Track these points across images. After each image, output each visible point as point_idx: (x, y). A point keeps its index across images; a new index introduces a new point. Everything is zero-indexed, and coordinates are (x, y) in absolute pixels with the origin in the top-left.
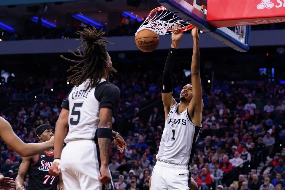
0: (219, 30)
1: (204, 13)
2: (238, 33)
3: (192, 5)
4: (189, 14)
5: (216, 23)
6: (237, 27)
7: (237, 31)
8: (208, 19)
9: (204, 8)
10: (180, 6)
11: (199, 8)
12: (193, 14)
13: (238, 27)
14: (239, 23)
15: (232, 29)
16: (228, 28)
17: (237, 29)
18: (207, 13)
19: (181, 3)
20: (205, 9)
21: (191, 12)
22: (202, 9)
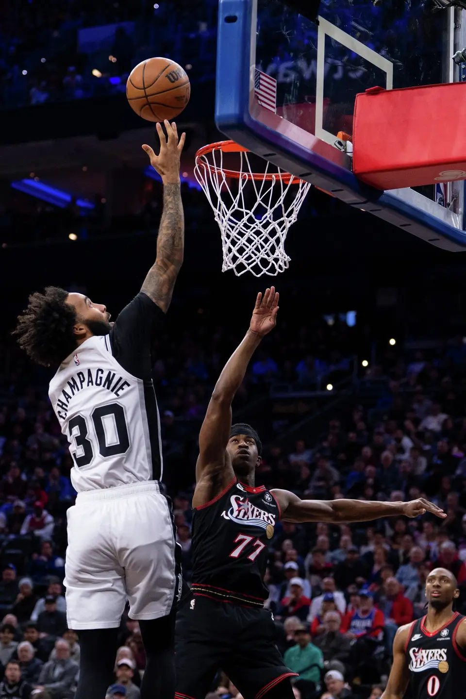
0: (388, 196)
1: (346, 152)
2: (443, 202)
3: (313, 132)
4: (305, 157)
5: (381, 178)
6: (438, 186)
7: (439, 195)
8: (358, 168)
9: (345, 139)
10: (278, 136)
11: (330, 139)
12: (314, 157)
13: (442, 185)
14: (440, 174)
15: (428, 191)
16: (416, 189)
17: (439, 190)
18: (354, 152)
19: (279, 130)
20: (348, 143)
21: (309, 152)
22: (340, 143)
